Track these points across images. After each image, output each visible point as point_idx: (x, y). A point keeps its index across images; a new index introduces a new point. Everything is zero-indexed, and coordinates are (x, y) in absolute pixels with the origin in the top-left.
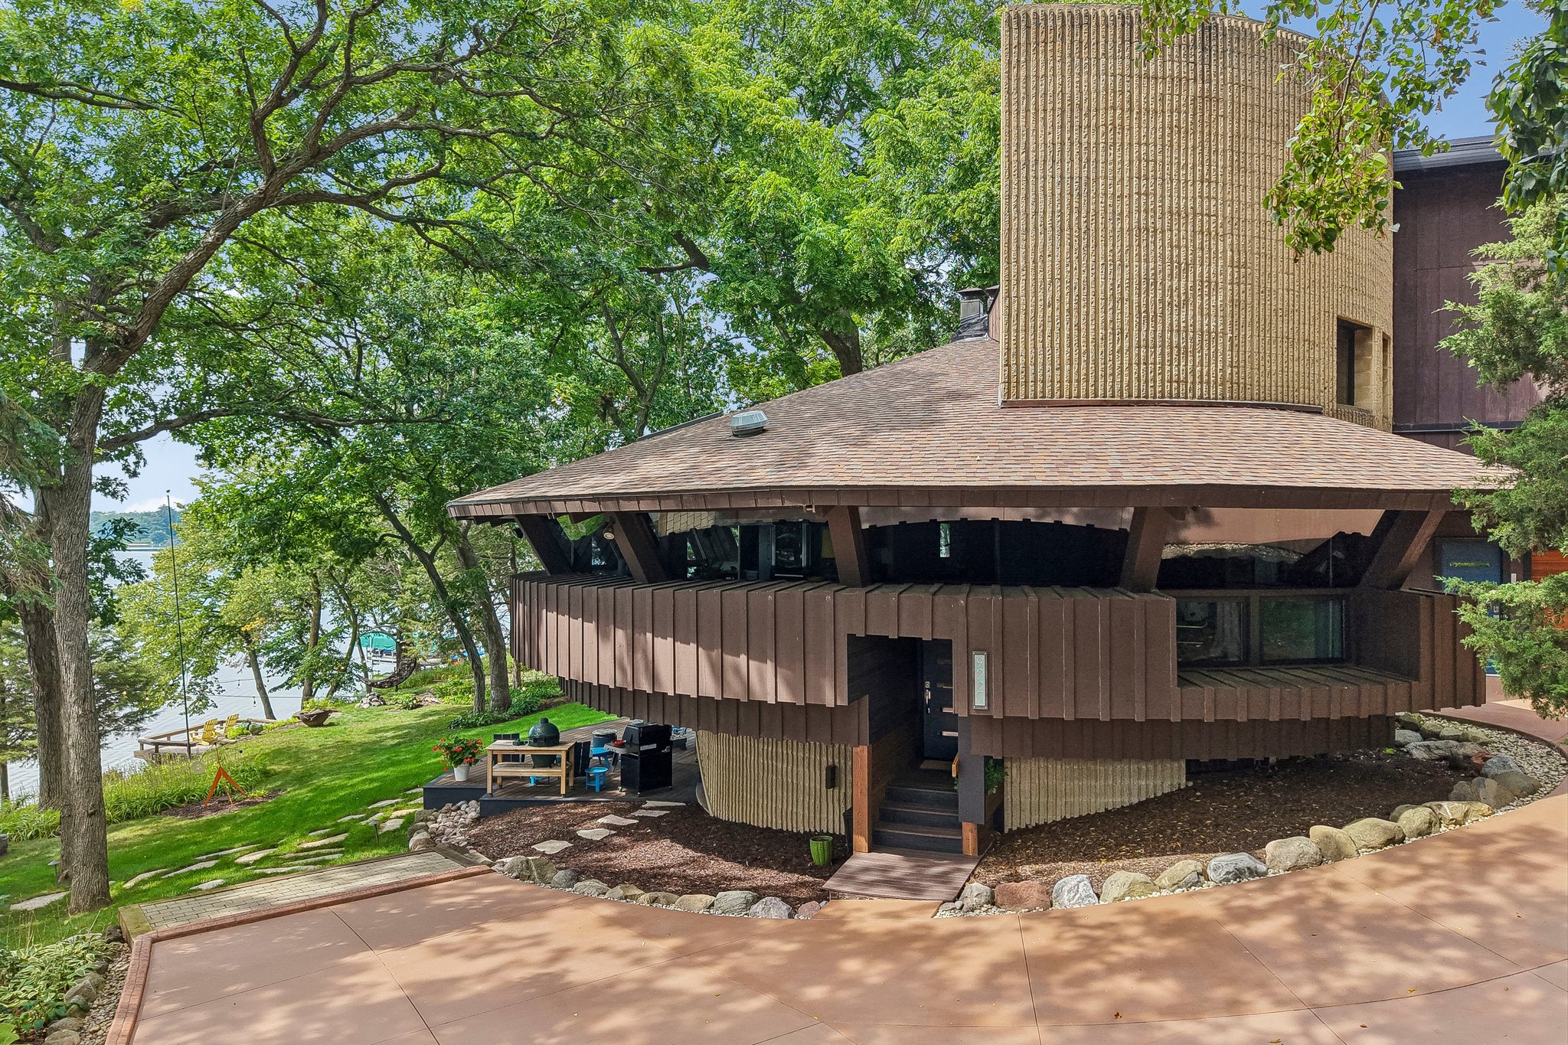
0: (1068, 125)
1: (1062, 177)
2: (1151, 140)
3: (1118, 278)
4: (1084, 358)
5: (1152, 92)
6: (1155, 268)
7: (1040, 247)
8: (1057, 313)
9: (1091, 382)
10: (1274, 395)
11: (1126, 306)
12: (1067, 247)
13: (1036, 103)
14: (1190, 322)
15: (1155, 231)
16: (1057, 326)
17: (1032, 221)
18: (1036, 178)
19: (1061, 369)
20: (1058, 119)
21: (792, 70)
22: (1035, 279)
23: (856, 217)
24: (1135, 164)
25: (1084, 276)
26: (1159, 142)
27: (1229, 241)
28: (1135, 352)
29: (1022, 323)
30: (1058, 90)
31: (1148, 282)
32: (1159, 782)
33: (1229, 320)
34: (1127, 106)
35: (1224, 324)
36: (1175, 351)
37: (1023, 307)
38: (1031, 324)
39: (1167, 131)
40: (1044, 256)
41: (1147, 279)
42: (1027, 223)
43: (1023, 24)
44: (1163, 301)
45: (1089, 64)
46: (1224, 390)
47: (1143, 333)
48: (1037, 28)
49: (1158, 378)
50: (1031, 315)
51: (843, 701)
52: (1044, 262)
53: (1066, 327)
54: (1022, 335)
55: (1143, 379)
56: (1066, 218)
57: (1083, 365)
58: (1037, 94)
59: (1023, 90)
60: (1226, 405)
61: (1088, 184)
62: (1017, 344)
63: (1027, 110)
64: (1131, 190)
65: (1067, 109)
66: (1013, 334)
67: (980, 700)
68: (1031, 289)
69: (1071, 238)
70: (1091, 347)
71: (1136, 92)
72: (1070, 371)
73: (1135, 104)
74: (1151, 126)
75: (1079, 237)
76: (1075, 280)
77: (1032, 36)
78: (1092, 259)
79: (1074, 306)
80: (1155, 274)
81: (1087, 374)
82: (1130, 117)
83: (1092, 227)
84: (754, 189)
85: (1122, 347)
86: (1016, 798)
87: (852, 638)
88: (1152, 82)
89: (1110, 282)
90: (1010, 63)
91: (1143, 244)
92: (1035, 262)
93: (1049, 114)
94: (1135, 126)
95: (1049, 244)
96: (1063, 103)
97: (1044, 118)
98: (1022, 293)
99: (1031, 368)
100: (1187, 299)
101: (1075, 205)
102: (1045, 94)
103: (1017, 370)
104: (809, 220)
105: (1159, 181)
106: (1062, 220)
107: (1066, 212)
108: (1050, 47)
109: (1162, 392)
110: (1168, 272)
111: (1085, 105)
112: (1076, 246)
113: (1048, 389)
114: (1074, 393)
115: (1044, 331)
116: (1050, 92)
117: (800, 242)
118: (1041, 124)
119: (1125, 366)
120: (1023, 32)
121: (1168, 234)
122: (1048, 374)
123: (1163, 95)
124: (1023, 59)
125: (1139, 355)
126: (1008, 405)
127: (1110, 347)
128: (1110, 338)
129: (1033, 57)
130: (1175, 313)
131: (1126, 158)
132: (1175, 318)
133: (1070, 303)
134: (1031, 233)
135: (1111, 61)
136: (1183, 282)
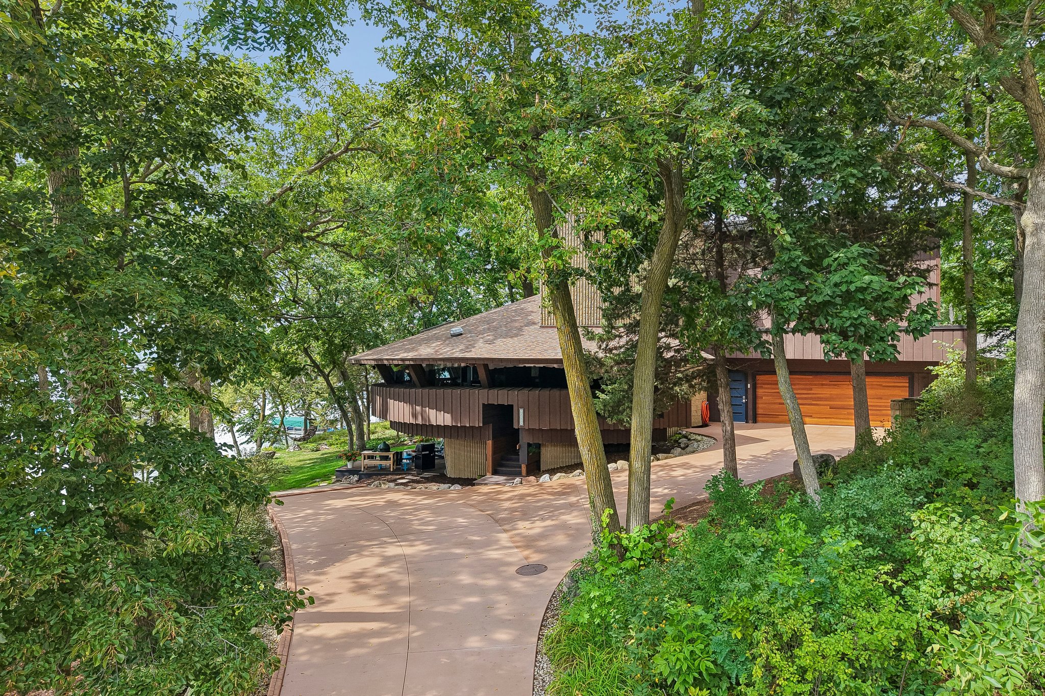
51: (482, 424)
67: (521, 423)
86: (545, 459)
87: (483, 404)
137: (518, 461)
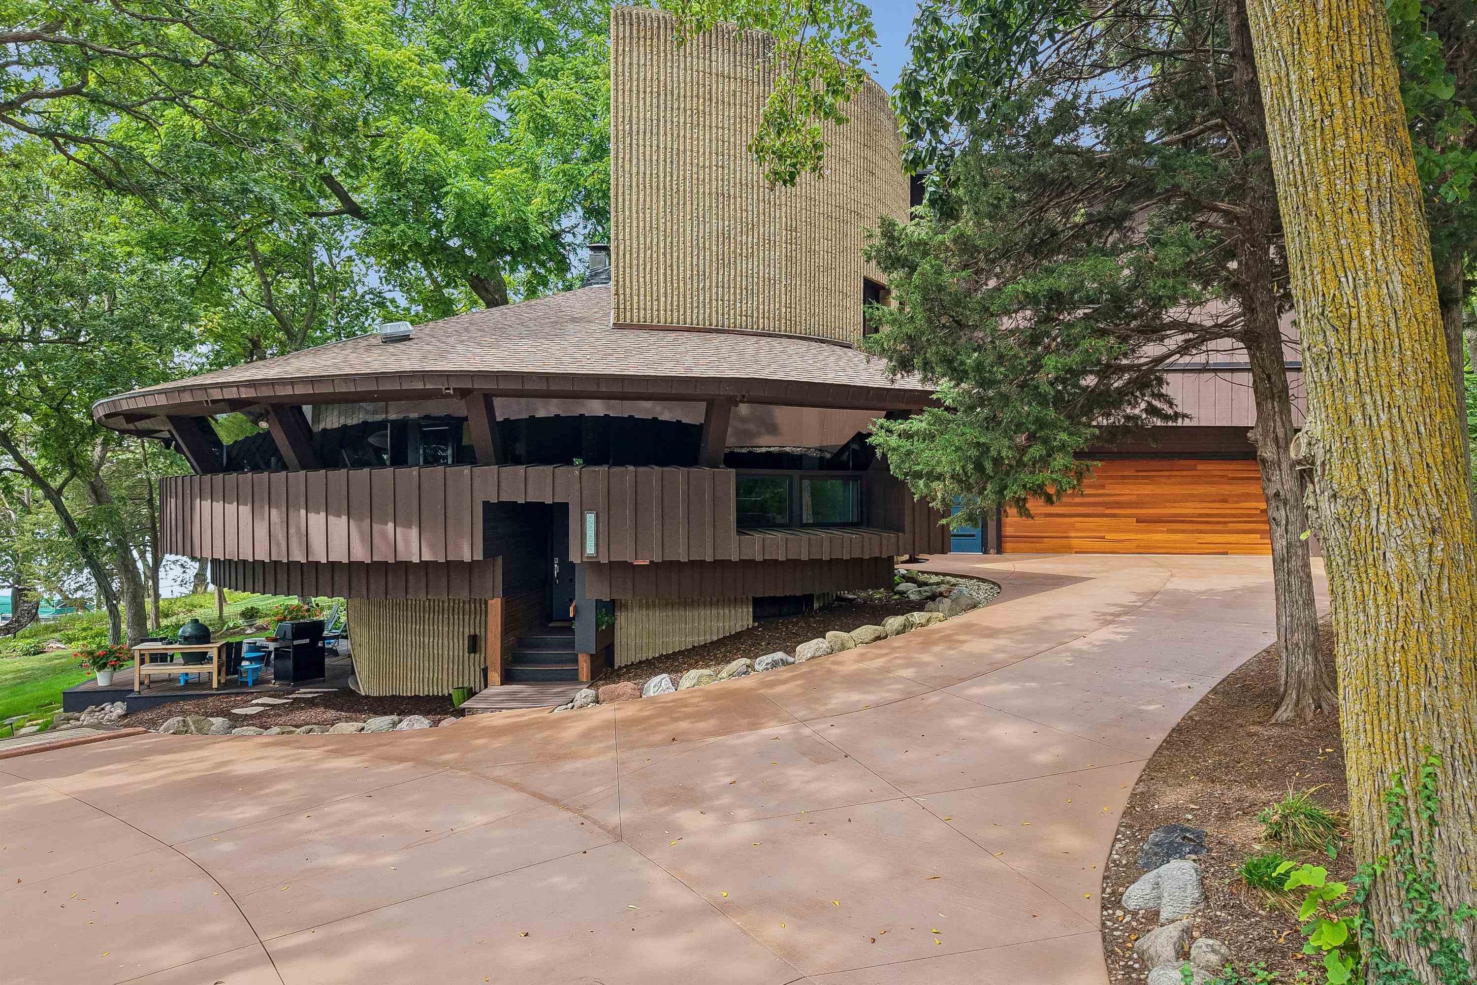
0: (662, 106)
1: (658, 147)
2: (726, 126)
3: (701, 231)
4: (676, 293)
5: (726, 88)
6: (729, 226)
7: (641, 200)
8: (655, 255)
9: (681, 312)
10: (817, 330)
11: (708, 253)
12: (662, 203)
13: (638, 86)
14: (756, 270)
15: (729, 196)
16: (655, 266)
17: (634, 180)
18: (638, 145)
19: (658, 300)
20: (655, 101)
21: (444, 43)
22: (638, 227)
23: (497, 176)
24: (714, 142)
25: (675, 227)
26: (732, 127)
27: (784, 210)
28: (714, 290)
29: (628, 262)
30: (655, 77)
31: (724, 237)
32: (733, 623)
33: (784, 270)
34: (707, 97)
35: (780, 273)
36: (744, 292)
37: (628, 248)
38: (635, 262)
39: (738, 120)
40: (644, 209)
41: (723, 234)
42: (631, 181)
43: (627, 22)
44: (735, 252)
45: (679, 60)
46: (780, 324)
47: (720, 276)
48: (639, 26)
49: (732, 312)
50: (635, 255)
51: (479, 556)
52: (644, 213)
53: (662, 267)
54: (628, 271)
55: (720, 312)
56: (662, 179)
57: (675, 298)
58: (638, 79)
59: (627, 74)
60: (781, 336)
61: (678, 154)
62: (624, 278)
63: (631, 91)
64: (710, 162)
65: (662, 93)
66: (621, 269)
67: (590, 550)
68: (635, 234)
69: (665, 196)
70: (681, 284)
71: (714, 87)
72: (666, 302)
73: (714, 96)
74: (726, 114)
75: (671, 195)
76: (669, 230)
77: (635, 32)
78: (682, 214)
79: (668, 251)
80: (729, 231)
81: (678, 306)
82: (710, 105)
83: (681, 189)
84: (404, 141)
85: (704, 286)
86: (624, 640)
87: (486, 504)
88: (727, 80)
89: (695, 234)
90: (617, 51)
91: (720, 206)
92: (637, 212)
93: (648, 95)
94: (714, 113)
95: (648, 199)
96: (659, 88)
97: (644, 98)
98: (627, 237)
99: (636, 298)
100: (753, 252)
101: (668, 170)
102: (645, 79)
103: (625, 299)
104: (456, 175)
105: (732, 158)
106: (658, 182)
107: (662, 175)
108: (648, 42)
109: (735, 323)
110: (739, 230)
111: (676, 92)
112: (669, 203)
113: (648, 316)
114: (669, 320)
115: (645, 269)
116: (649, 78)
117: (447, 193)
118: (641, 102)
119: (707, 301)
120: (627, 28)
121: (738, 199)
122: (649, 304)
123: (735, 92)
124: (627, 49)
125: (717, 293)
126: (618, 326)
127: (695, 285)
128: (695, 278)
129: (635, 49)
130: (744, 263)
131: (707, 136)
132: (744, 266)
133: (665, 248)
134: (634, 190)
135: (695, 60)
136: (750, 239)
137: (571, 645)
